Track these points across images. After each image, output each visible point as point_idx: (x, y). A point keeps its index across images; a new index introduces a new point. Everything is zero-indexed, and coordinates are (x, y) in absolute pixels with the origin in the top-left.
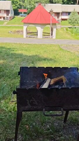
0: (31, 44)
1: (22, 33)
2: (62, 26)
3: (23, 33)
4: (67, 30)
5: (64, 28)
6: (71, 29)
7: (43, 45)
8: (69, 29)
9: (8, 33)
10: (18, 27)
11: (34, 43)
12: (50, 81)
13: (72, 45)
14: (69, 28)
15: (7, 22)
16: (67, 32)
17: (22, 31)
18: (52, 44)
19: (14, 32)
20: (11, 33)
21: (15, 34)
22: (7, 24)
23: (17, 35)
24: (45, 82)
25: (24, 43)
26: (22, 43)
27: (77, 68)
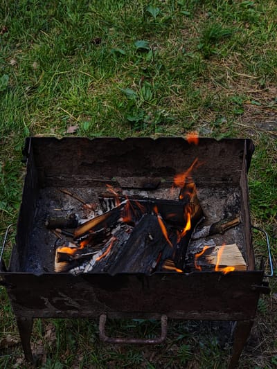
27: (249, 141)
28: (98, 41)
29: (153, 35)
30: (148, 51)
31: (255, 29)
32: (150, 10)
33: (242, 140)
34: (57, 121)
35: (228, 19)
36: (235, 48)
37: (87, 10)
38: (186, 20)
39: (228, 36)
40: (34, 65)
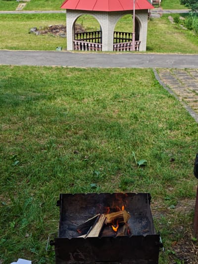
0: (85, 70)
1: (62, 32)
2: (165, 12)
3: (65, 31)
4: (177, 21)
5: (170, 17)
6: (186, 20)
7: (115, 70)
8: (181, 18)
9: (29, 33)
10: (53, 16)
11: (92, 66)
12: (104, 220)
13: (186, 69)
14: (184, 15)
15: (24, 4)
16: (177, 28)
17: (64, 28)
18: (135, 69)
19: (44, 31)
20: (37, 33)
21: (47, 35)
22: (25, 9)
23: (51, 38)
24: (97, 222)
25: (69, 67)
26: (65, 67)
27: (149, 194)
28: (73, 185)
29: (98, 182)
30: (96, 187)
31: (145, 180)
32: (96, 172)
33: (146, 194)
34: (56, 216)
35: (132, 176)
36: (136, 187)
37: (66, 173)
38: (113, 176)
39: (132, 182)
40: (43, 195)
